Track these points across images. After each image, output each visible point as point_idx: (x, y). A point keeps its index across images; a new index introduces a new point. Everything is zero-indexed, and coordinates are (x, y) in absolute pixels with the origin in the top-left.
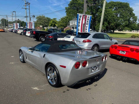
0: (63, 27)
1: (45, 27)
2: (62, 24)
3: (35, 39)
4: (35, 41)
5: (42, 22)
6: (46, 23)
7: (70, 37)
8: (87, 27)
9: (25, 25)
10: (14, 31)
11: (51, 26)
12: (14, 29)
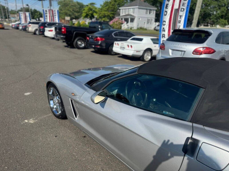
0: (108, 19)
1: (74, 20)
2: (107, 13)
3: (65, 44)
4: (66, 46)
5: (68, 10)
6: (75, 11)
7: (141, 40)
8: (181, 16)
9: (39, 16)
10: (21, 28)
11: (86, 16)
12: (20, 23)
